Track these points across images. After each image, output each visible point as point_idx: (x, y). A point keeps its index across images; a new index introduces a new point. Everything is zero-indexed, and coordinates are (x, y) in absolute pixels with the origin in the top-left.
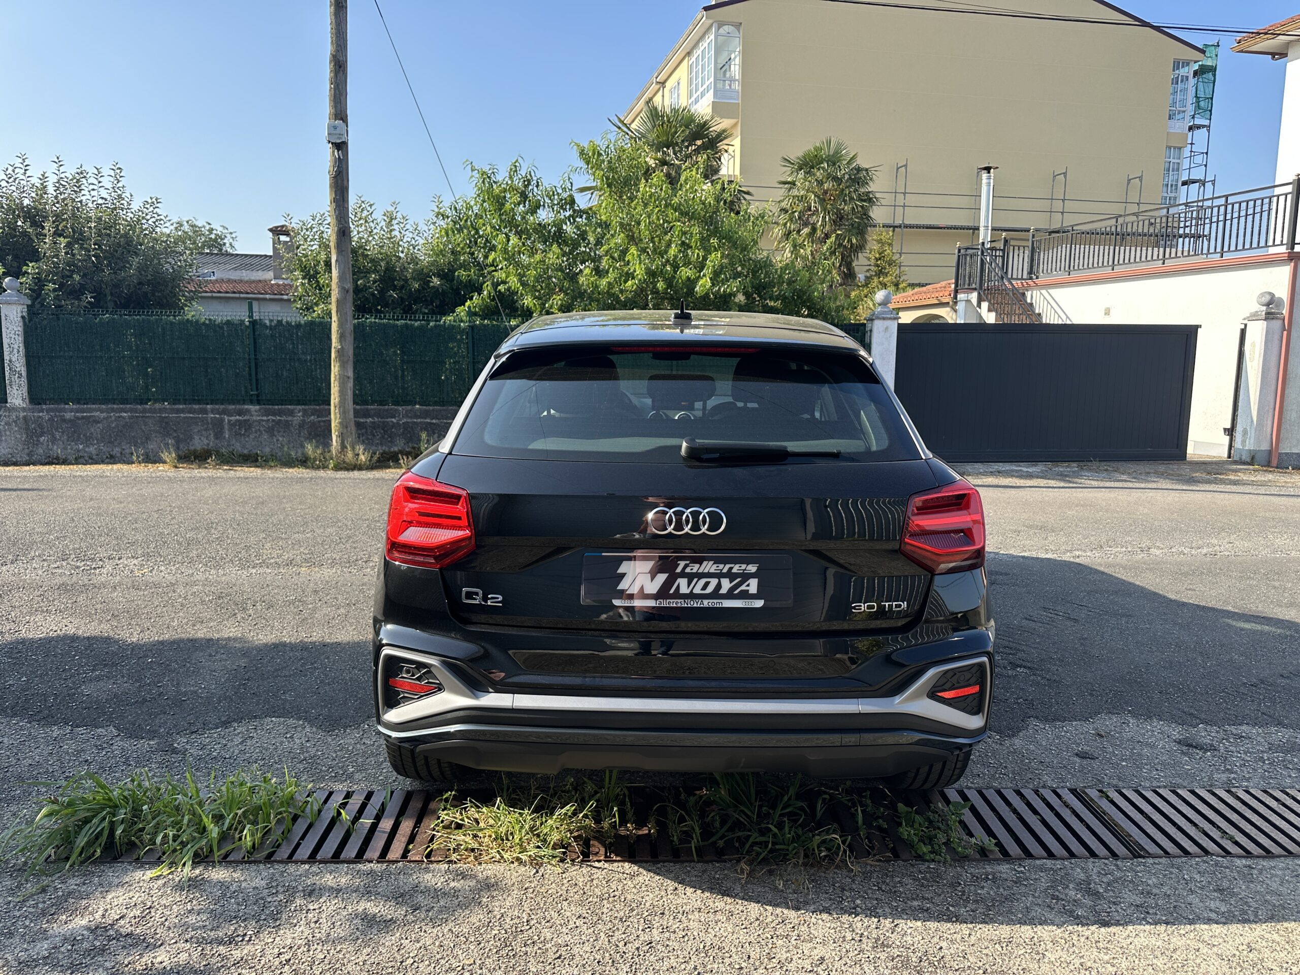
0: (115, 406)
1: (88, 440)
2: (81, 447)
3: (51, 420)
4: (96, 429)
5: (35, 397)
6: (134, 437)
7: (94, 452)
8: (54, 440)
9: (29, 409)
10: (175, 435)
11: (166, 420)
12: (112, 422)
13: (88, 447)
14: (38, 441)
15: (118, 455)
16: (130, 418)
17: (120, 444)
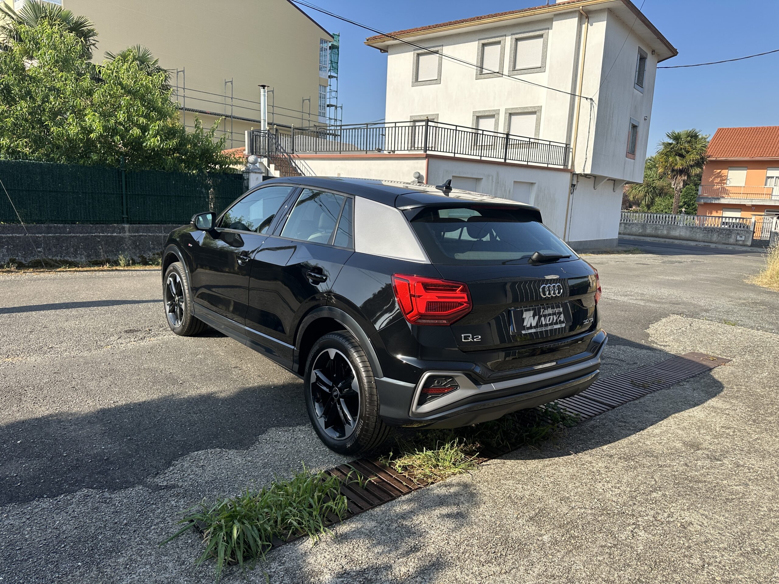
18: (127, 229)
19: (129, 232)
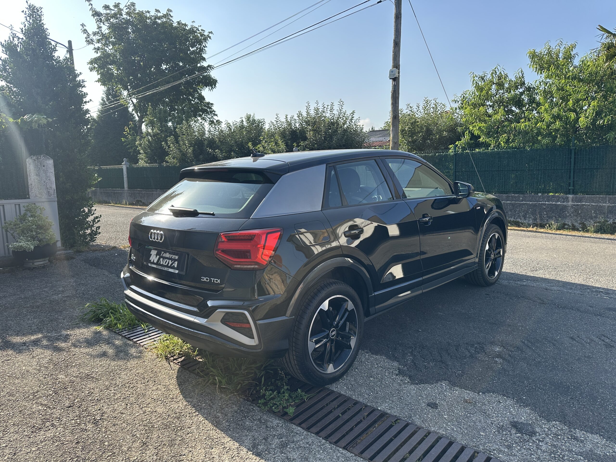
18: (570, 199)
19: (573, 201)
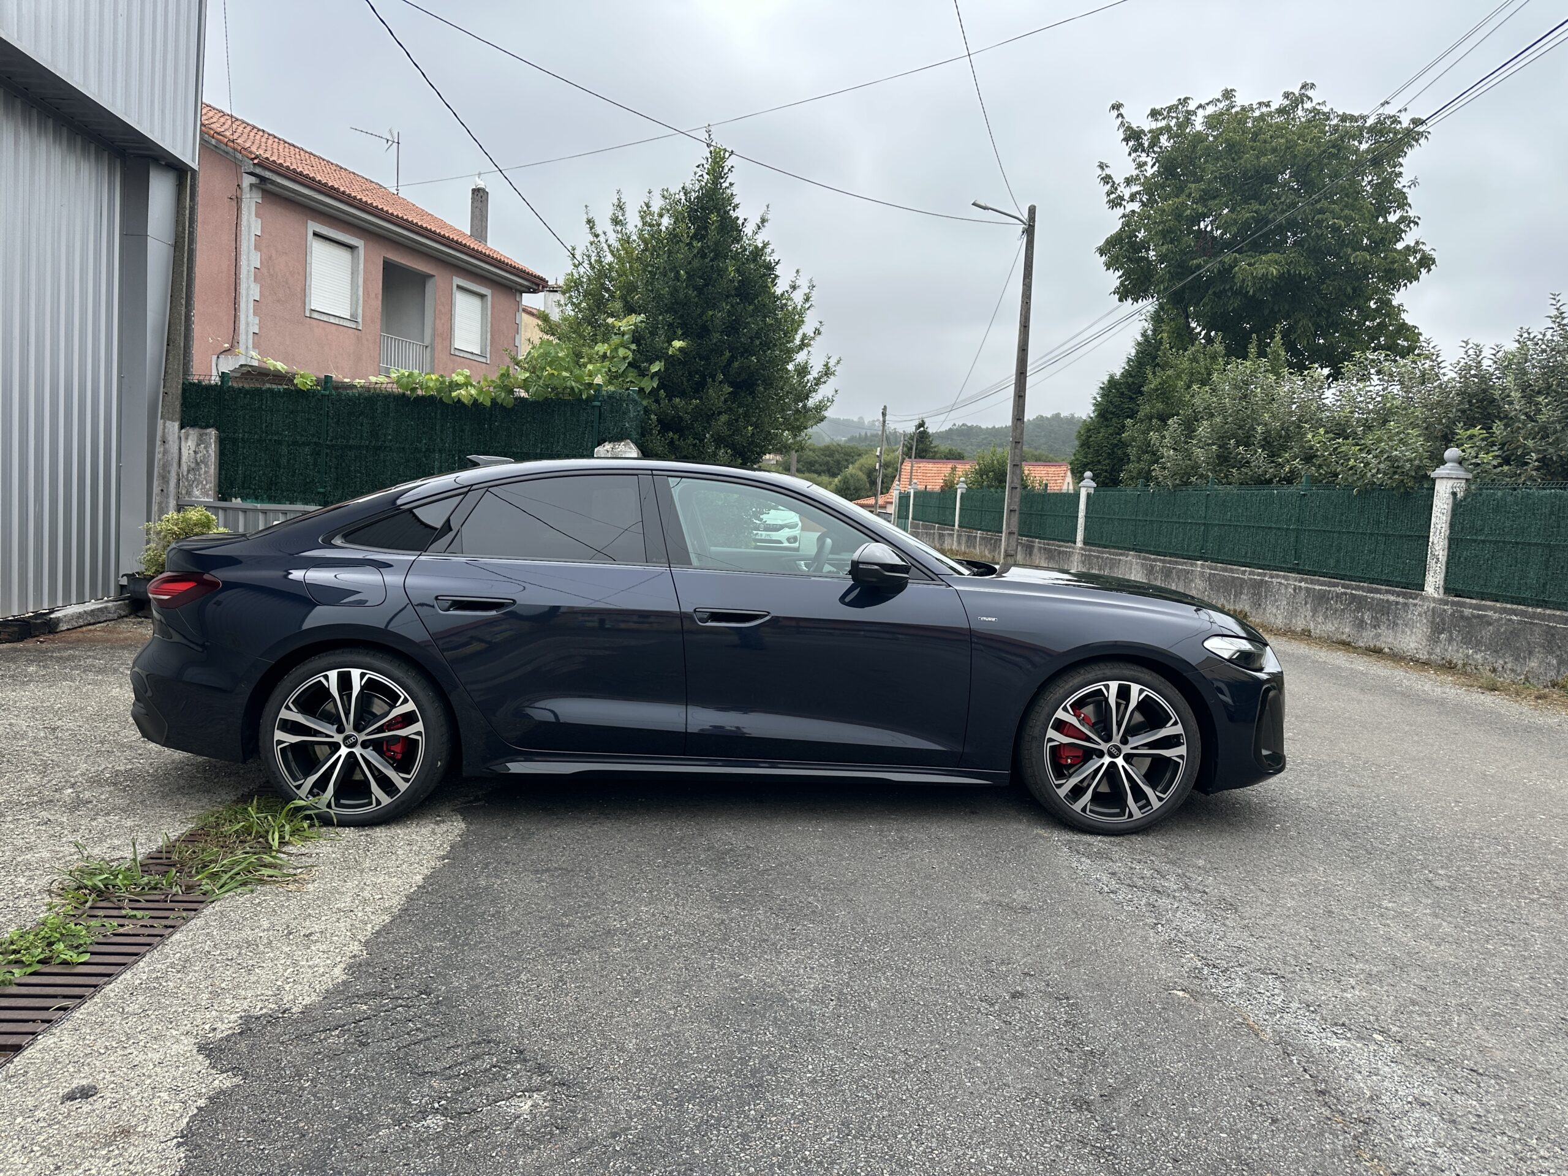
0: (1509, 606)
1: (1477, 645)
2: (1471, 651)
3: (1452, 615)
4: (1487, 633)
5: (1449, 588)
6: (1518, 648)
7: (1480, 661)
8: (1450, 640)
9: (1441, 600)
10: (1559, 653)
11: (1553, 631)
12: (1501, 626)
13: (1476, 652)
14: (1438, 638)
15: (1500, 669)
16: (1520, 622)
17: (1504, 654)
